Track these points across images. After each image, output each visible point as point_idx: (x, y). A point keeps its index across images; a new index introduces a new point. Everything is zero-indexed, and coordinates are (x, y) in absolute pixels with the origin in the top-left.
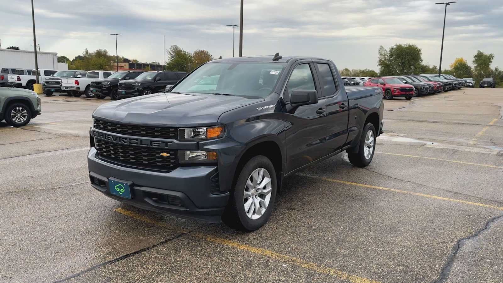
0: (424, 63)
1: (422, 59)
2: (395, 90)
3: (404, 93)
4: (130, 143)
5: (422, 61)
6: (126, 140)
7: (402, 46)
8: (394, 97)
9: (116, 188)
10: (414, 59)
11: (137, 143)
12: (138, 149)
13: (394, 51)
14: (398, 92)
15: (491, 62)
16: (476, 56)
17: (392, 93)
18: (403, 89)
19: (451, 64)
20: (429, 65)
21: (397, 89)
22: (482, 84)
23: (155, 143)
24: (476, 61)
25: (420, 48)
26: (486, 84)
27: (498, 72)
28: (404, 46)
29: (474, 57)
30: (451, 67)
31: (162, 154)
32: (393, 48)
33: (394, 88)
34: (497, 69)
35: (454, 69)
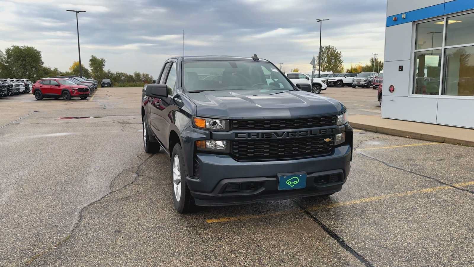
0: (45, 65)
1: (43, 61)
2: (73, 90)
3: (82, 93)
4: (300, 135)
5: (43, 63)
6: (297, 134)
7: (20, 47)
8: (73, 97)
9: (288, 182)
10: (34, 61)
11: (307, 134)
12: (302, 141)
13: (11, 53)
14: (76, 93)
15: (104, 65)
16: (91, 60)
17: (70, 94)
18: (81, 90)
19: (70, 66)
20: (50, 67)
21: (75, 90)
22: (103, 84)
23: (323, 131)
24: (91, 65)
25: (39, 51)
26: (106, 84)
27: (110, 74)
28: (22, 47)
29: (90, 61)
30: (70, 69)
31: (325, 140)
32: (9, 49)
33: (72, 89)
34: (109, 71)
35: (73, 71)
